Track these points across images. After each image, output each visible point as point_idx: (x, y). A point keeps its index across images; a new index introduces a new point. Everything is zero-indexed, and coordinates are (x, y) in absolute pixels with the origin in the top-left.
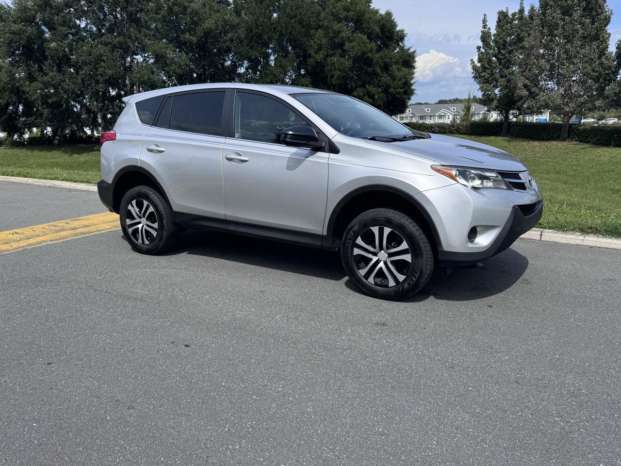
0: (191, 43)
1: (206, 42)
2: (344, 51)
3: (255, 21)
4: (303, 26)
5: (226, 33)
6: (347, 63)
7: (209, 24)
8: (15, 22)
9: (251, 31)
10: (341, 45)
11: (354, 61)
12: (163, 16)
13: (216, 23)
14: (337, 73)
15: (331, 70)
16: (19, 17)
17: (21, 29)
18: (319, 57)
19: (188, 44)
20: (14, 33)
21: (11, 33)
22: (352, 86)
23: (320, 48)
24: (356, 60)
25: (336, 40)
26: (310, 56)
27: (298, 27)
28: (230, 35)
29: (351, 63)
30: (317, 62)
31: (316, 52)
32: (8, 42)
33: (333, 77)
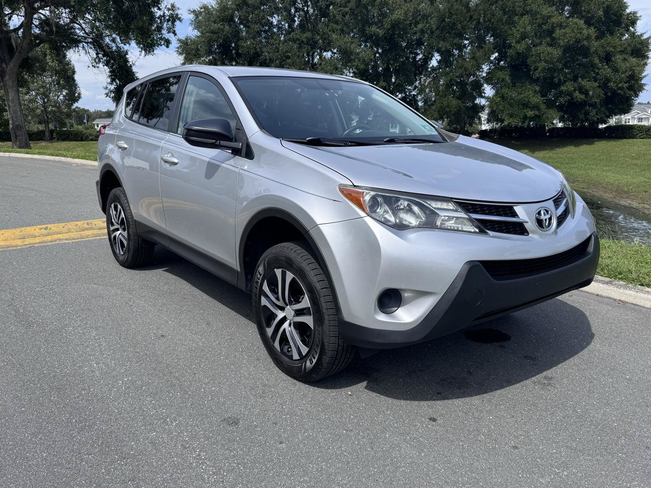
0: (377, 36)
1: (393, 34)
2: (553, 39)
3: (449, 10)
4: (505, 13)
5: (417, 23)
6: (556, 53)
7: (398, 15)
8: (215, 22)
9: (444, 20)
10: (550, 32)
11: (564, 50)
12: (350, 9)
13: (406, 14)
14: (542, 65)
15: (534, 62)
16: (219, 17)
17: (219, 29)
18: (521, 47)
19: (374, 37)
20: (213, 32)
21: (211, 32)
22: (560, 80)
23: (524, 37)
24: (567, 49)
25: (544, 27)
26: (510, 47)
27: (499, 13)
28: (420, 26)
29: (560, 53)
30: (518, 53)
31: (518, 42)
32: (208, 41)
33: (537, 69)
